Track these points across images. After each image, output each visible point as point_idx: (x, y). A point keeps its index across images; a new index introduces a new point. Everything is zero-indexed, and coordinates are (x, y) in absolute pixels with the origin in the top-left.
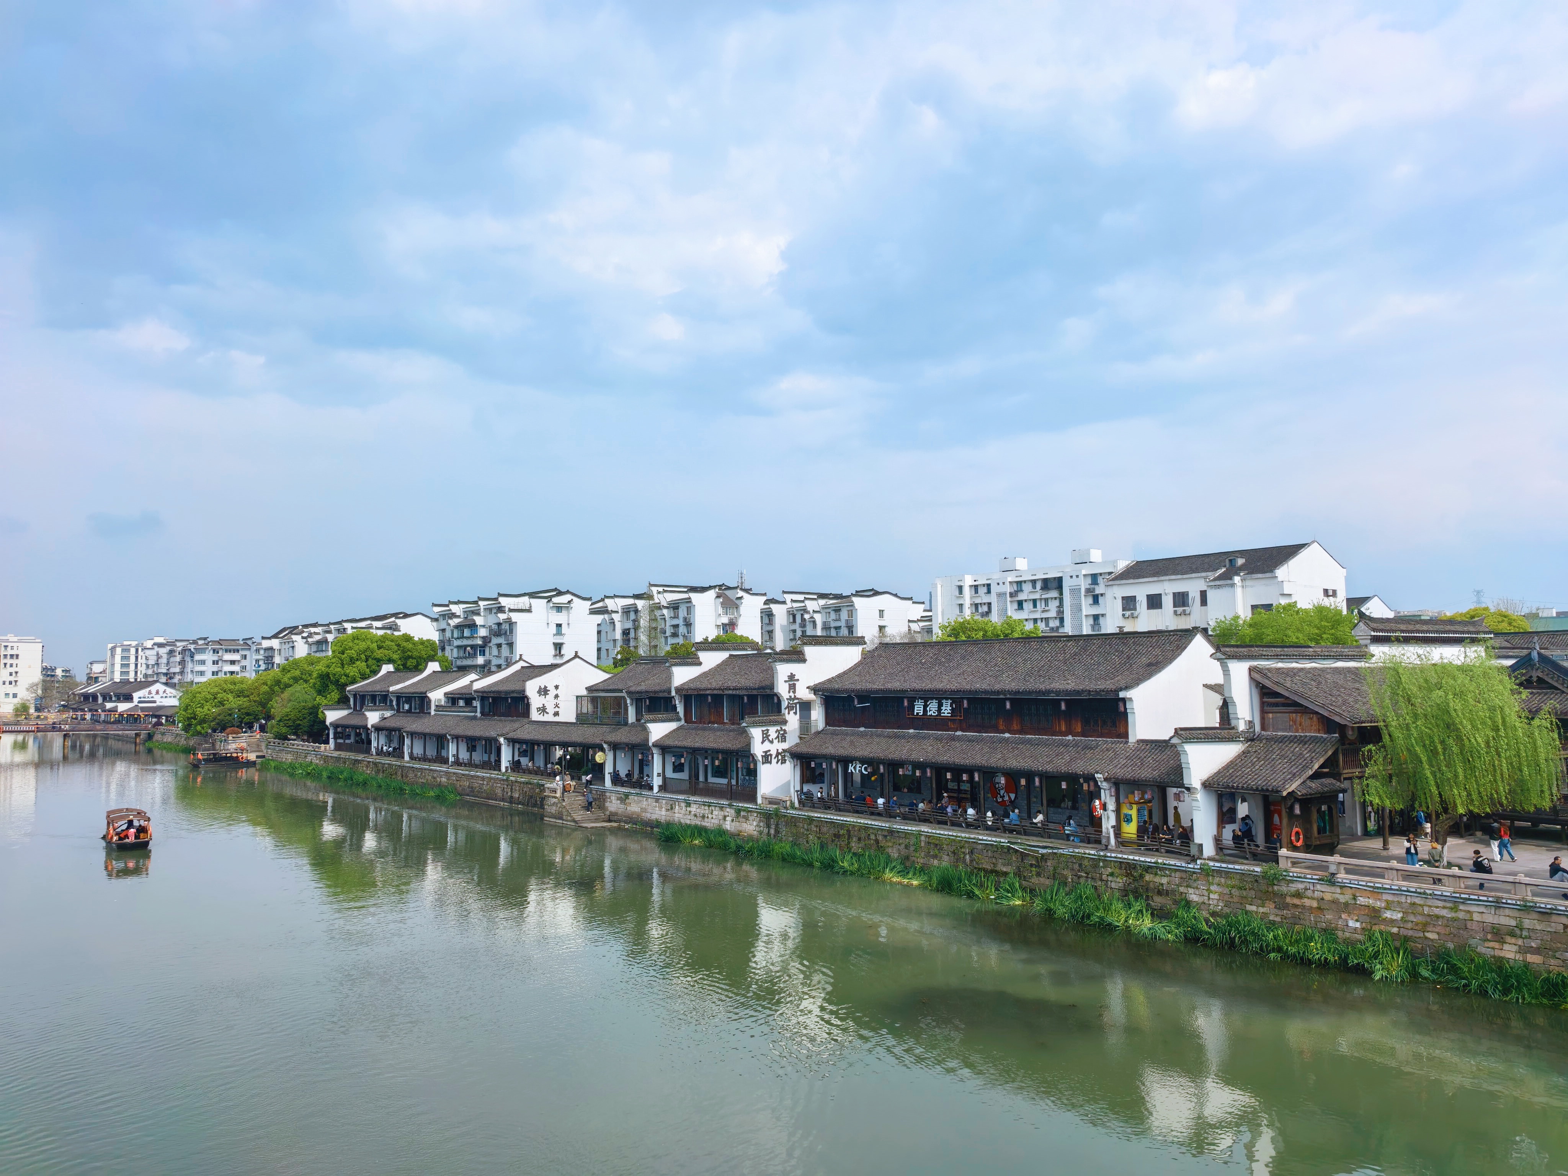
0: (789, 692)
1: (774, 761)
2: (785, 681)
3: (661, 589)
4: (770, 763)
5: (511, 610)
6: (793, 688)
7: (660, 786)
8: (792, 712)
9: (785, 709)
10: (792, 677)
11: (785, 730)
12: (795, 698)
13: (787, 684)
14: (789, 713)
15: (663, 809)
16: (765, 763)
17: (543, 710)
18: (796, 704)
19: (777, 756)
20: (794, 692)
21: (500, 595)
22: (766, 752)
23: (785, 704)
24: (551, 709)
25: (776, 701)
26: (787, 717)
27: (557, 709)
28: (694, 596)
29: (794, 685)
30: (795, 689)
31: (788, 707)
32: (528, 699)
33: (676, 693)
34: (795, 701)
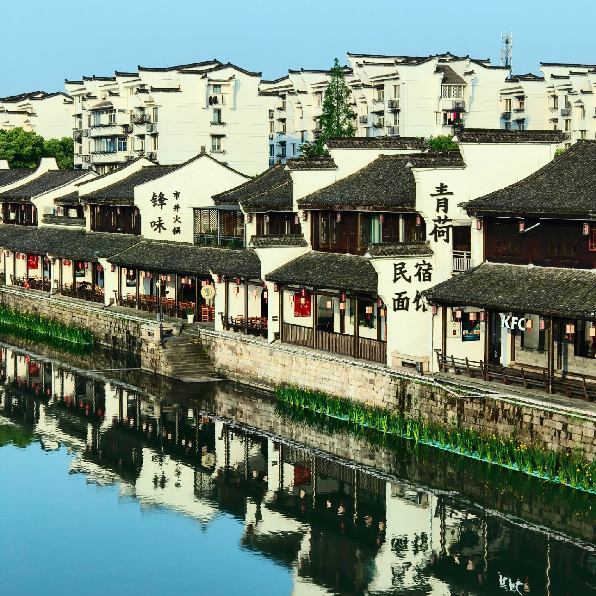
0: (438, 210)
1: (412, 306)
2: (433, 195)
3: (360, 60)
4: (407, 309)
5: (153, 90)
6: (443, 205)
7: (276, 334)
8: (441, 239)
9: (431, 234)
10: (442, 189)
11: (429, 265)
12: (447, 219)
13: (435, 199)
14: (436, 240)
15: (279, 365)
16: (398, 309)
17: (159, 225)
18: (447, 227)
19: (417, 300)
20: (446, 211)
21: (141, 69)
22: (400, 294)
23: (430, 228)
24: (169, 224)
25: (418, 222)
26: (433, 245)
27: (177, 225)
28: (404, 71)
29: (446, 200)
30: (446, 206)
31: (435, 232)
32: (139, 210)
33: (300, 207)
34: (448, 224)
